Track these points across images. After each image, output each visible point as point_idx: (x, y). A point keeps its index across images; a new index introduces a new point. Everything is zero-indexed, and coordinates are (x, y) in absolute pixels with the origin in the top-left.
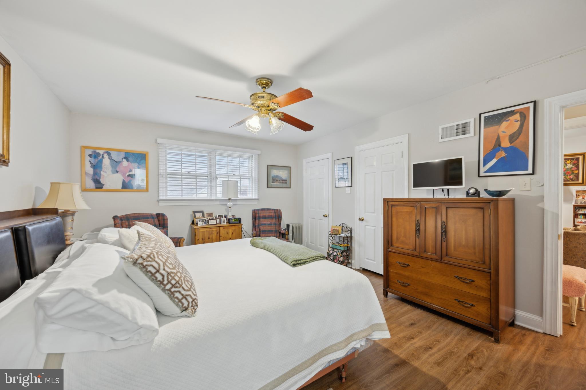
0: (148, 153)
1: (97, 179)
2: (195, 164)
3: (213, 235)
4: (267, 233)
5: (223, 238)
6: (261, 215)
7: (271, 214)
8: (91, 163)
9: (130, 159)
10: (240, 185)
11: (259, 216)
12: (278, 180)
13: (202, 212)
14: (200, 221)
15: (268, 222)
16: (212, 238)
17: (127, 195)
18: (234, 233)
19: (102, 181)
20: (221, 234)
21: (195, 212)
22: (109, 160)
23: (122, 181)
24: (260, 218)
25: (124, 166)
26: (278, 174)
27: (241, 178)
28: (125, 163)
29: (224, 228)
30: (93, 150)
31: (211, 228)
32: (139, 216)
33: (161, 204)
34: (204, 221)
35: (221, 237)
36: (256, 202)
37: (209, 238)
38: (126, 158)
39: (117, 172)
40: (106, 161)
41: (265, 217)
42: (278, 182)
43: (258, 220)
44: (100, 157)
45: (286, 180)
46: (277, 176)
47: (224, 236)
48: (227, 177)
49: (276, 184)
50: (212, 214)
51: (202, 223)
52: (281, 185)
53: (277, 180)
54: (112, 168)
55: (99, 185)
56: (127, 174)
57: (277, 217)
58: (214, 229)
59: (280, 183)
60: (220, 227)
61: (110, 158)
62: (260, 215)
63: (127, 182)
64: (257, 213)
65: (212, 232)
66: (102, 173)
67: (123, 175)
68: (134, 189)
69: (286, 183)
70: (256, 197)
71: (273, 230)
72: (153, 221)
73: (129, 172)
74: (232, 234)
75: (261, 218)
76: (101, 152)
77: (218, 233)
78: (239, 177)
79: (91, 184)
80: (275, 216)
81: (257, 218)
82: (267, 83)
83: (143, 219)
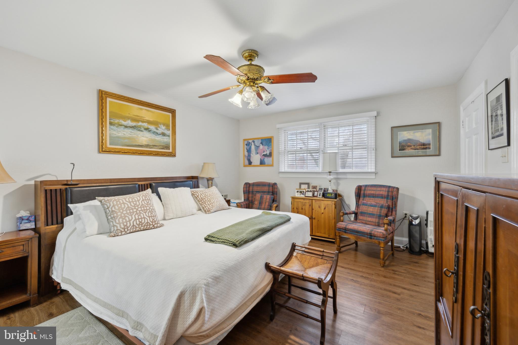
0: (273, 137)
1: (249, 159)
2: (307, 140)
3: (306, 207)
4: (366, 215)
5: (315, 211)
6: (368, 192)
7: (381, 193)
8: (247, 149)
9: (264, 143)
10: (352, 156)
11: (364, 194)
12: (411, 146)
13: (308, 184)
14: (298, 192)
15: (373, 203)
16: (305, 209)
17: (263, 168)
18: (326, 207)
19: (252, 160)
20: (314, 207)
21: (301, 184)
22: (254, 146)
23: (260, 159)
24: (365, 196)
25: (261, 148)
26: (410, 137)
27: (353, 148)
28: (261, 147)
29: (315, 202)
30: (247, 141)
31: (304, 200)
32: (260, 184)
33: (281, 175)
34: (303, 192)
35: (313, 209)
36: (373, 176)
37: (302, 209)
38: (262, 143)
39: (258, 153)
40: (253, 147)
41: (374, 196)
42: (412, 148)
43: (362, 198)
44: (250, 145)
45: (429, 144)
46: (409, 140)
47: (316, 210)
48: (337, 149)
49: (409, 151)
50: (317, 186)
51: (300, 194)
52: (421, 152)
53: (409, 146)
54: (255, 151)
55: (250, 163)
56: (262, 155)
57: (389, 197)
58: (307, 201)
59: (415, 150)
60: (313, 200)
61: (255, 145)
62: (366, 193)
63: (262, 160)
64: (363, 189)
65: (305, 204)
66: (251, 154)
67: (261, 155)
68: (266, 164)
69: (430, 149)
70: (373, 170)
71: (375, 213)
72: (268, 188)
73: (263, 153)
74: (325, 209)
75: (367, 196)
76: (250, 141)
77: (310, 205)
78: (351, 148)
79: (247, 162)
80: (388, 196)
81: (362, 195)
82: (249, 55)
83: (262, 186)
